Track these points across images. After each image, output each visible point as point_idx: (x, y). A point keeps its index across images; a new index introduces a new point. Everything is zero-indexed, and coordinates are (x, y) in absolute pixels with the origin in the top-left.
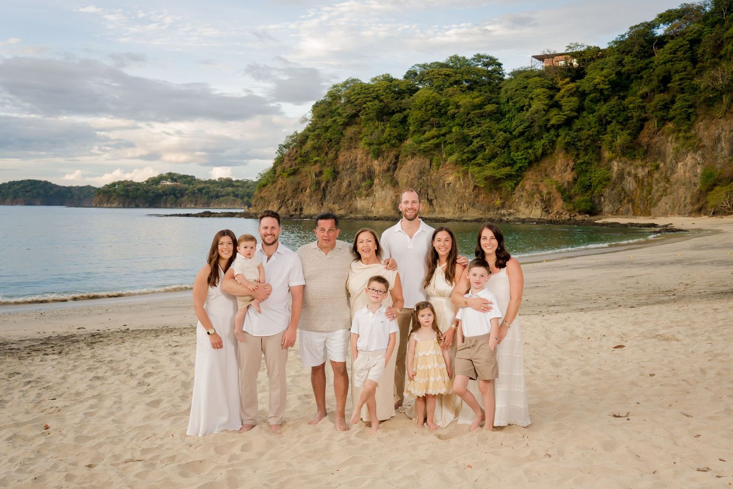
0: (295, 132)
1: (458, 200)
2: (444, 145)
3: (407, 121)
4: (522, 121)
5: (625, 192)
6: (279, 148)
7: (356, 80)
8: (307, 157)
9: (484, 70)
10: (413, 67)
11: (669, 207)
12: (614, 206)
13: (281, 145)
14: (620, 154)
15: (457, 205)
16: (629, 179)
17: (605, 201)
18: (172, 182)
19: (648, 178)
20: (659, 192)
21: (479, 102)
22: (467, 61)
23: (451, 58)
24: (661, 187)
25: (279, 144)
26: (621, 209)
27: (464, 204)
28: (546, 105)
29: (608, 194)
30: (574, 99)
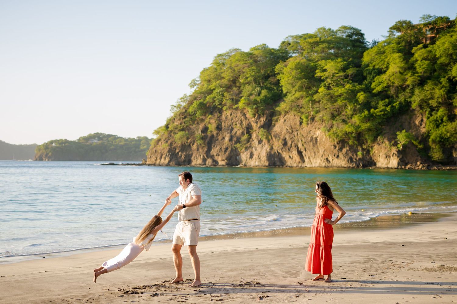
0: (185, 94)
1: (324, 152)
2: (312, 104)
3: (280, 83)
4: (381, 83)
6: (172, 108)
7: (238, 49)
8: (194, 116)
9: (347, 40)
10: (287, 38)
13: (173, 105)
15: (323, 156)
18: (99, 140)
21: (342, 67)
22: (333, 31)
23: (319, 29)
25: (172, 105)
27: (330, 155)
28: (401, 68)
30: (427, 62)
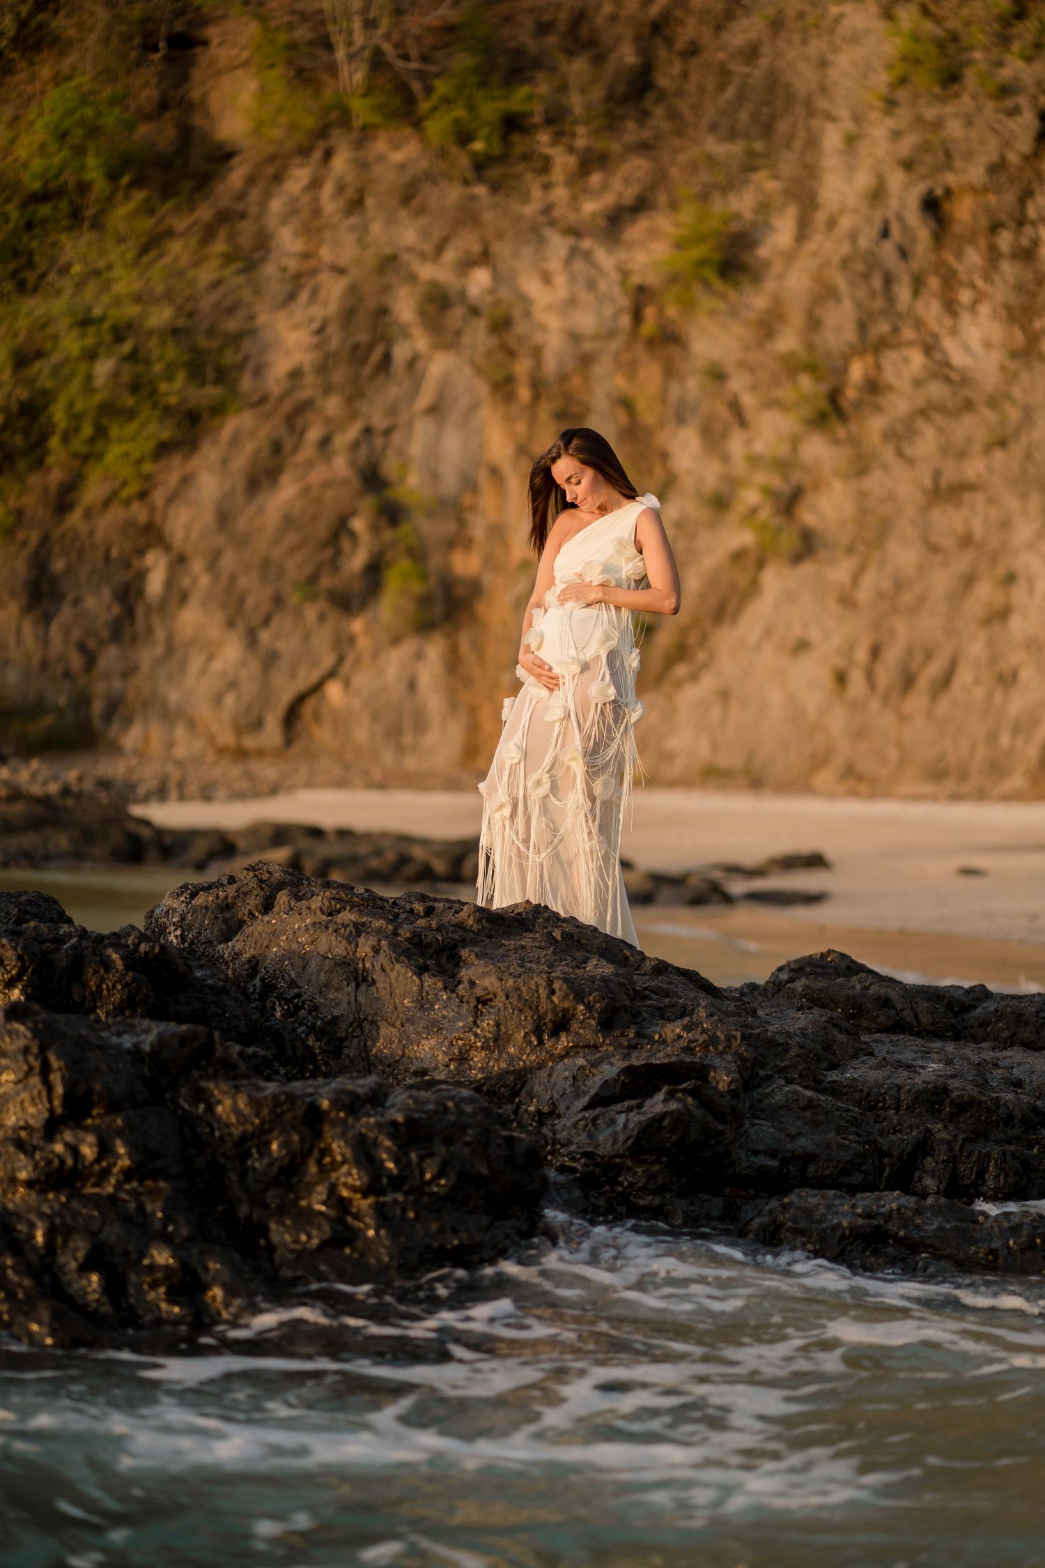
5: (392, 514)
11: (826, 677)
12: (270, 660)
14: (361, 109)
16: (438, 366)
17: (177, 595)
19: (631, 370)
20: (733, 516)
24: (754, 461)
26: (334, 691)
29: (208, 517)
